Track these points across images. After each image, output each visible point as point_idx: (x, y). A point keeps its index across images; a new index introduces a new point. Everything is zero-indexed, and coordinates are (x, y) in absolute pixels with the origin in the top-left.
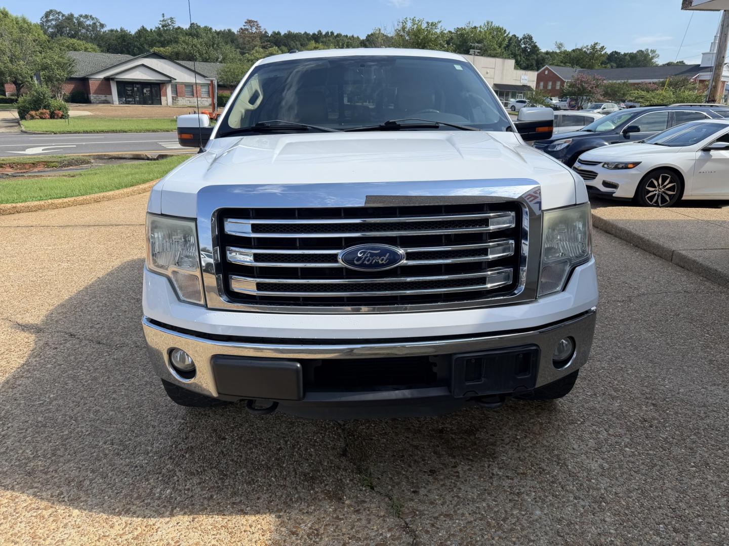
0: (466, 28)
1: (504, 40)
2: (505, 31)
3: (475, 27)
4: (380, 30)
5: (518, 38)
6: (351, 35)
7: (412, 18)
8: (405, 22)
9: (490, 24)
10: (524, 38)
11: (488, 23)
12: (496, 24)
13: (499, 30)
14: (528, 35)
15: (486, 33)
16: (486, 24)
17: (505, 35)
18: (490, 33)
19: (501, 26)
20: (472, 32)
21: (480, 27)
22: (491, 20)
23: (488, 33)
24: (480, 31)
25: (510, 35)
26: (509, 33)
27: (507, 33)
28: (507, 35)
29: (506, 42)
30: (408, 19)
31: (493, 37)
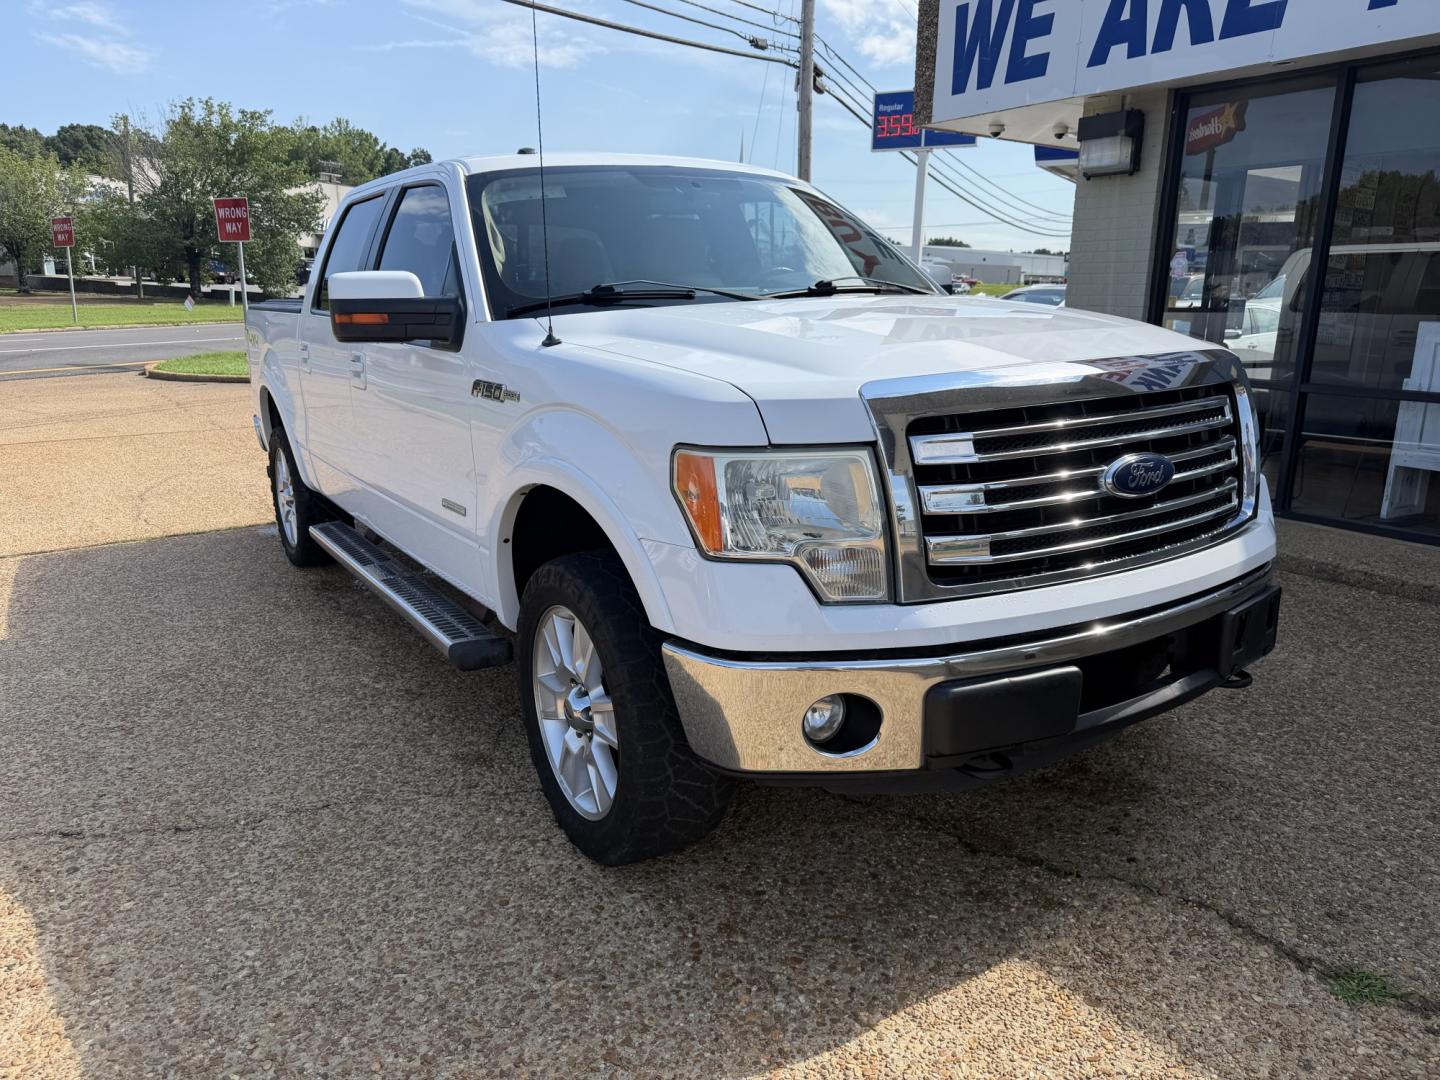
0: (295, 128)
1: (377, 157)
2: (376, 140)
3: (314, 129)
4: (125, 119)
5: (403, 155)
6: (17, 125)
7: (204, 100)
8: (188, 106)
9: (343, 125)
10: (415, 156)
11: (339, 122)
12: (357, 124)
13: (364, 138)
14: (422, 151)
15: (339, 141)
16: (336, 124)
17: (378, 148)
18: (348, 143)
19: (366, 131)
20: (309, 137)
21: (325, 129)
22: (344, 117)
23: (342, 142)
24: (325, 137)
25: (387, 149)
26: (385, 145)
27: (381, 144)
28: (382, 149)
29: (382, 161)
30: (195, 101)
31: (354, 151)
